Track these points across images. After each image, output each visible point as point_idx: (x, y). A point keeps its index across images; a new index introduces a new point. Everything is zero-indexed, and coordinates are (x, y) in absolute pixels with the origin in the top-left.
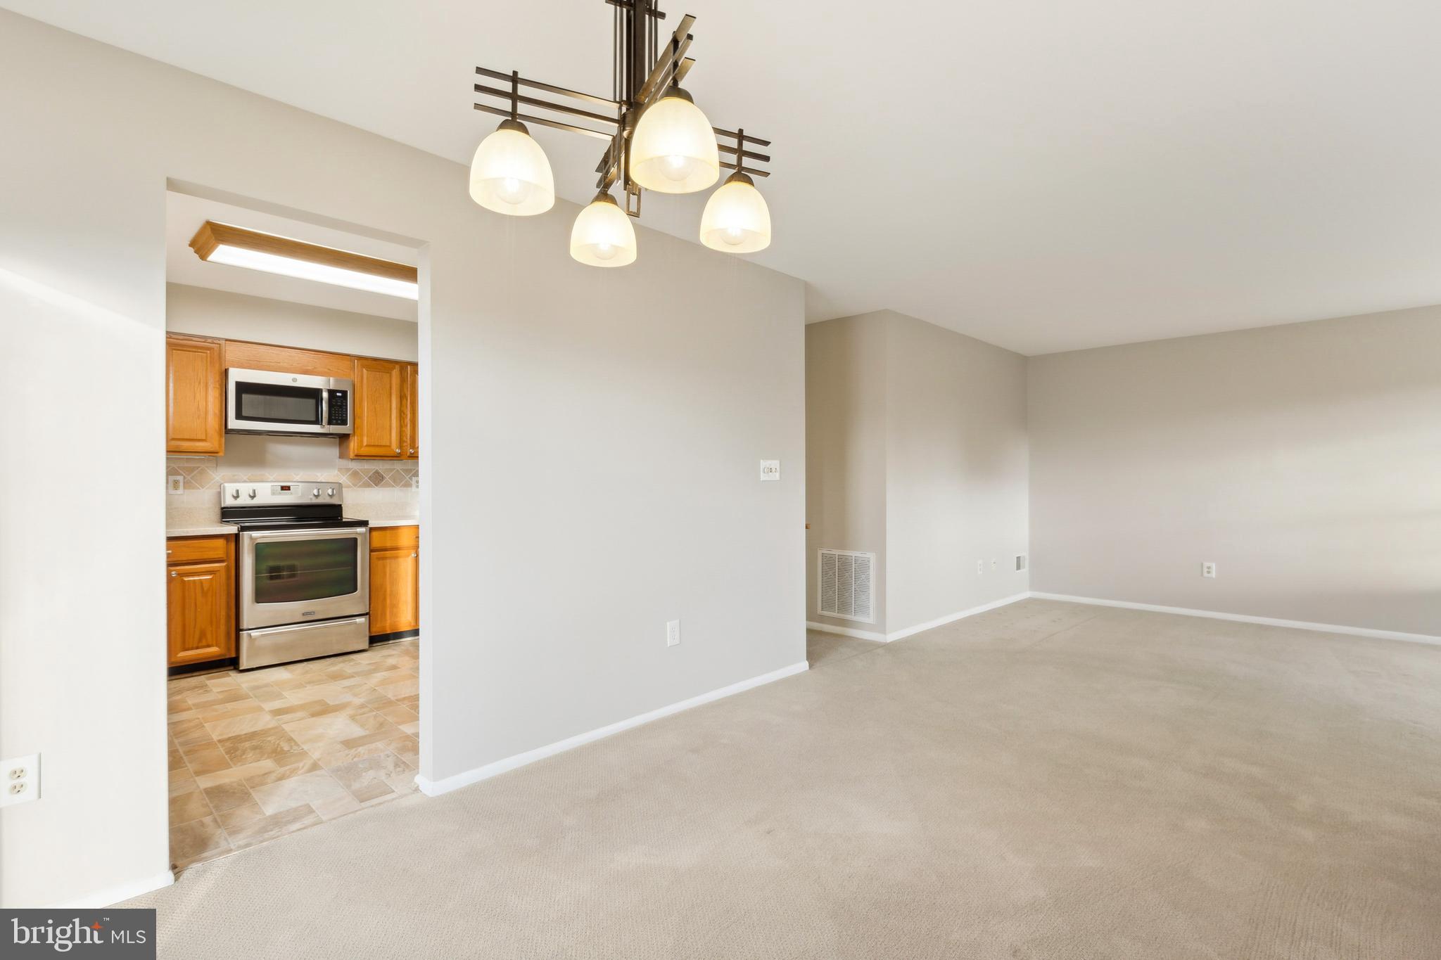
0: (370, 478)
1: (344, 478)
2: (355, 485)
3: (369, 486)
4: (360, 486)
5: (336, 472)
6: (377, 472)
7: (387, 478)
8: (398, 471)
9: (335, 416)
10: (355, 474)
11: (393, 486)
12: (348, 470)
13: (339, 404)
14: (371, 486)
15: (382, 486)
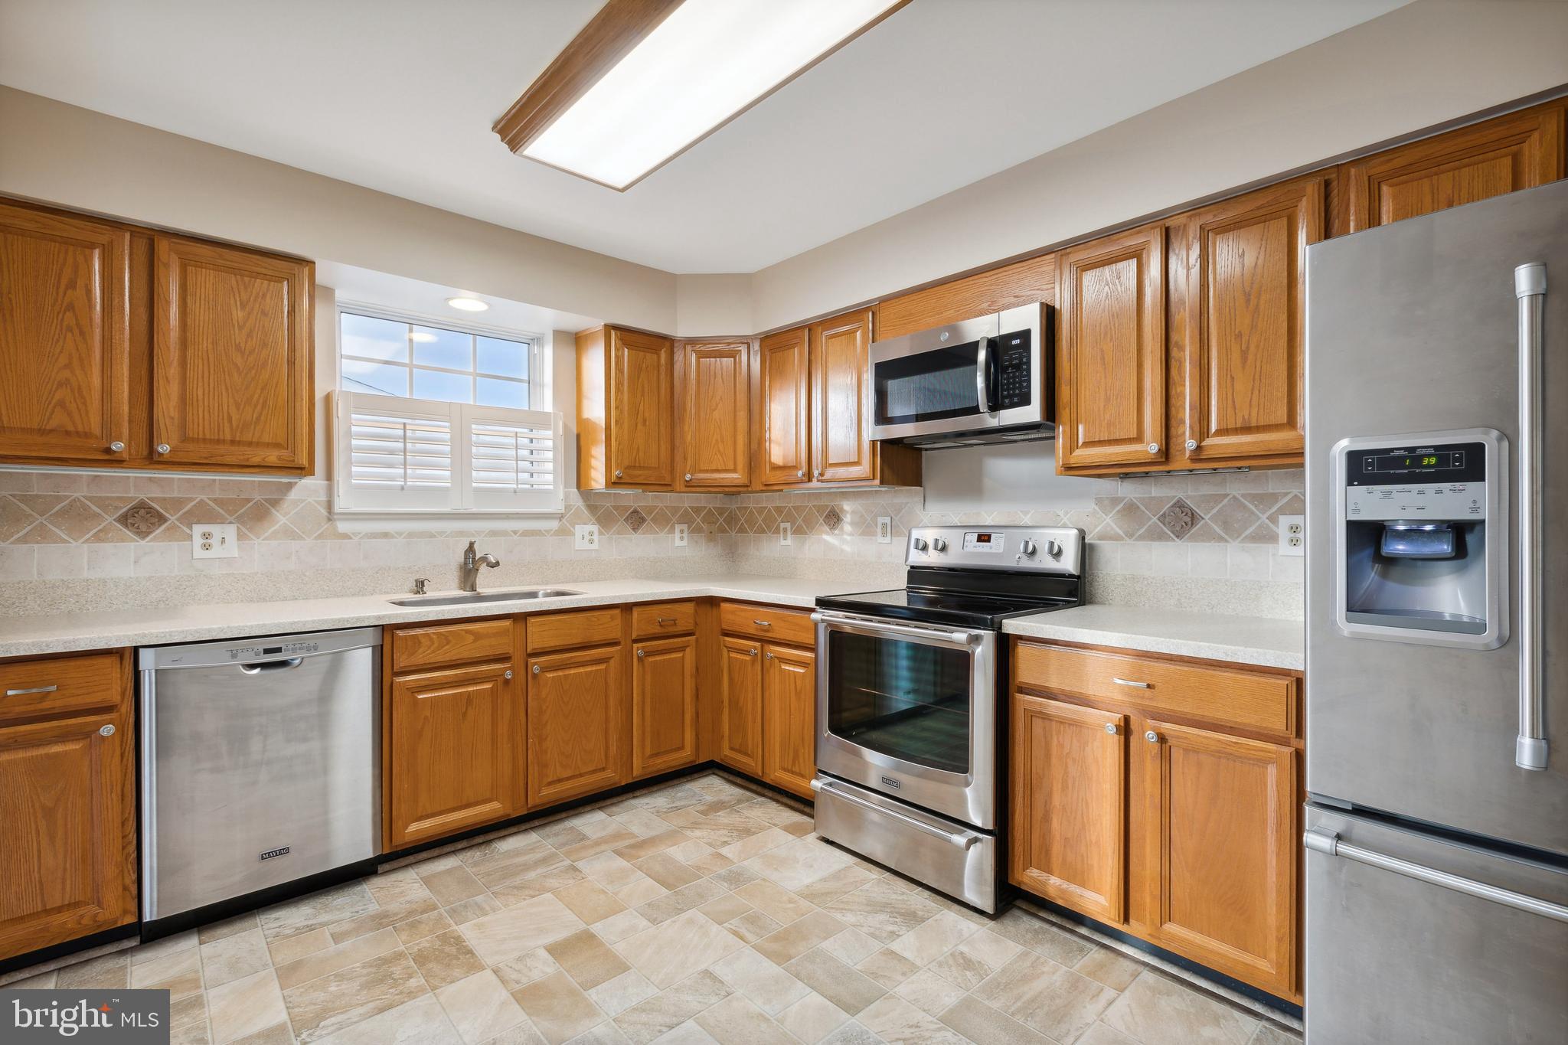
0: (1163, 518)
1: (1108, 520)
2: (1130, 535)
3: (1161, 537)
4: (1141, 538)
5: (1093, 506)
6: (1180, 505)
7: (1207, 518)
8: (1234, 497)
9: (1008, 389)
10: (1130, 510)
11: (1221, 539)
12: (1115, 501)
13: (1014, 362)
14: (1168, 538)
15: (1194, 539)
